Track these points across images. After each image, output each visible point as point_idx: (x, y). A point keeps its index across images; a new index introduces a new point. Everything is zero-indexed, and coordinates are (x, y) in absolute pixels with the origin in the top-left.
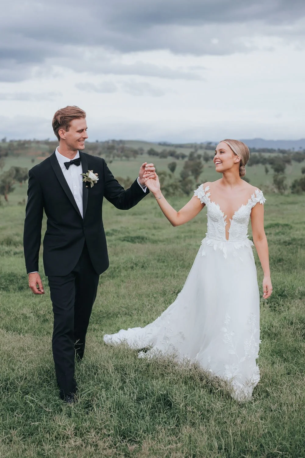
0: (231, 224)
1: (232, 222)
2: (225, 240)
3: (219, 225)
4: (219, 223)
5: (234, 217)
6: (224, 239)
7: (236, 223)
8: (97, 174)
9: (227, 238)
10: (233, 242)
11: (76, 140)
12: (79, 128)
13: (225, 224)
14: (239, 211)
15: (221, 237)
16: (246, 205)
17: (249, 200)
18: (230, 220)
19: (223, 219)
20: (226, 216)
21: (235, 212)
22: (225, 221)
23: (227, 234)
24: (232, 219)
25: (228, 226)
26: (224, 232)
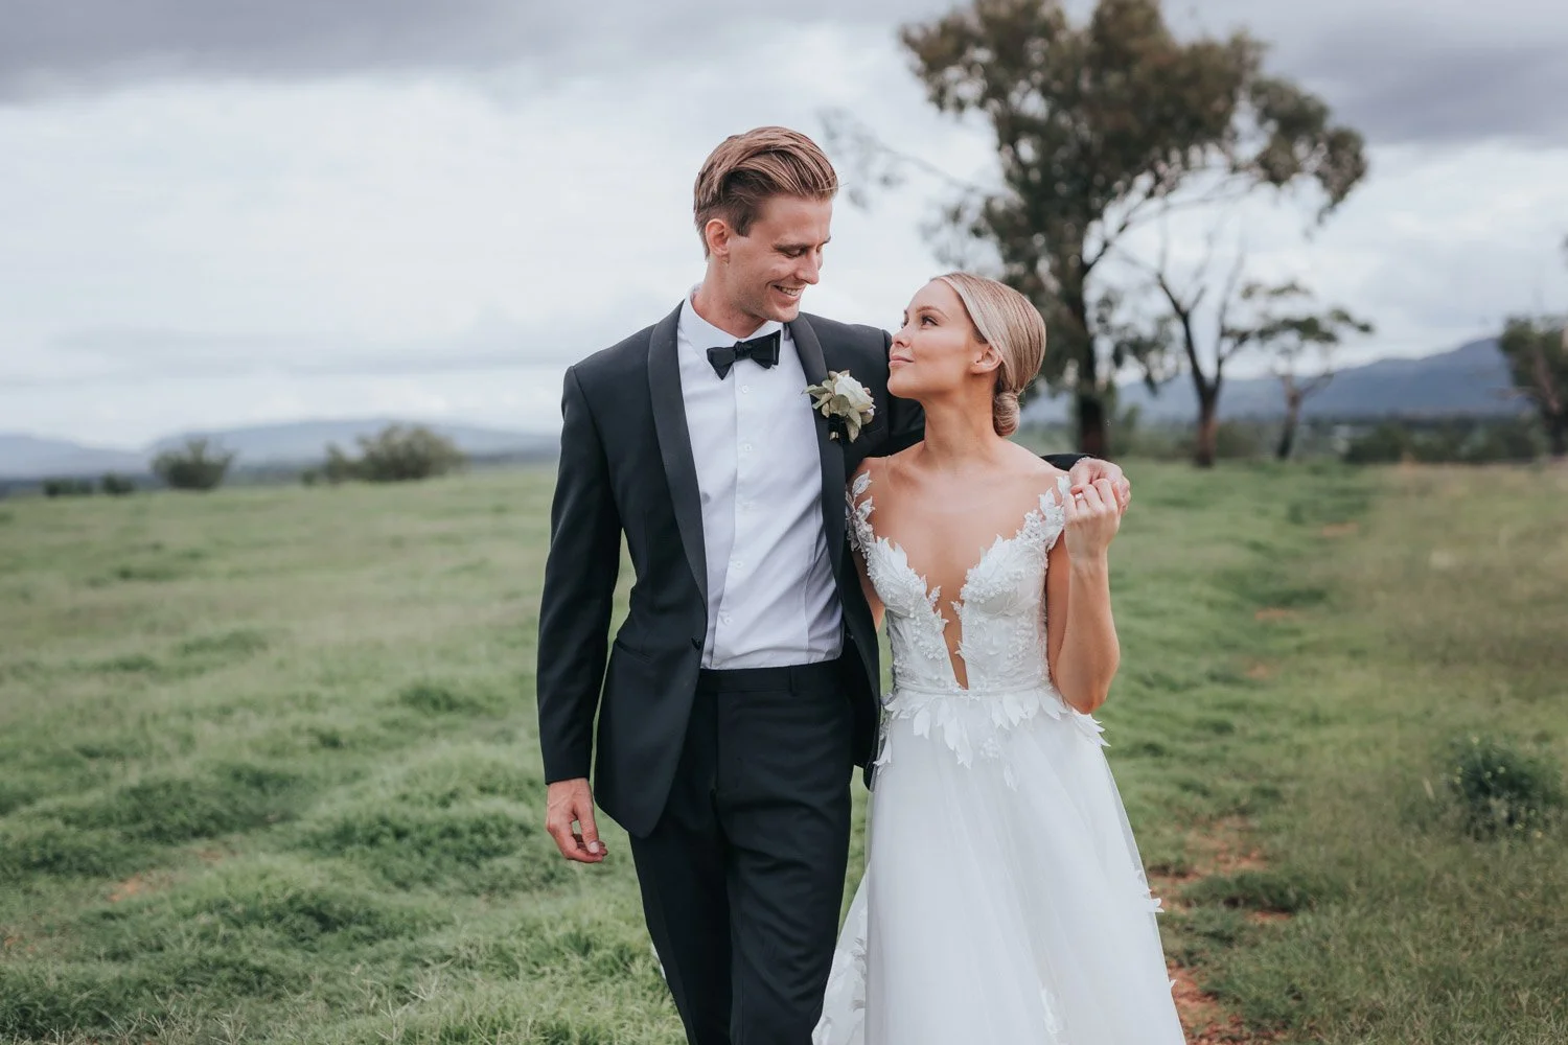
0: (963, 624)
1: (965, 614)
2: (956, 687)
3: (919, 632)
4: (914, 623)
5: (967, 591)
6: (950, 684)
7: (982, 619)
8: (867, 389)
9: (962, 680)
10: (988, 694)
11: (766, 278)
12: (792, 238)
13: (939, 624)
14: (982, 566)
15: (936, 678)
16: (1013, 536)
17: (1031, 515)
18: (956, 605)
19: (929, 607)
20: (935, 593)
21: (969, 571)
22: (935, 611)
23: (959, 664)
24: (962, 602)
25: (953, 631)
26: (946, 655)
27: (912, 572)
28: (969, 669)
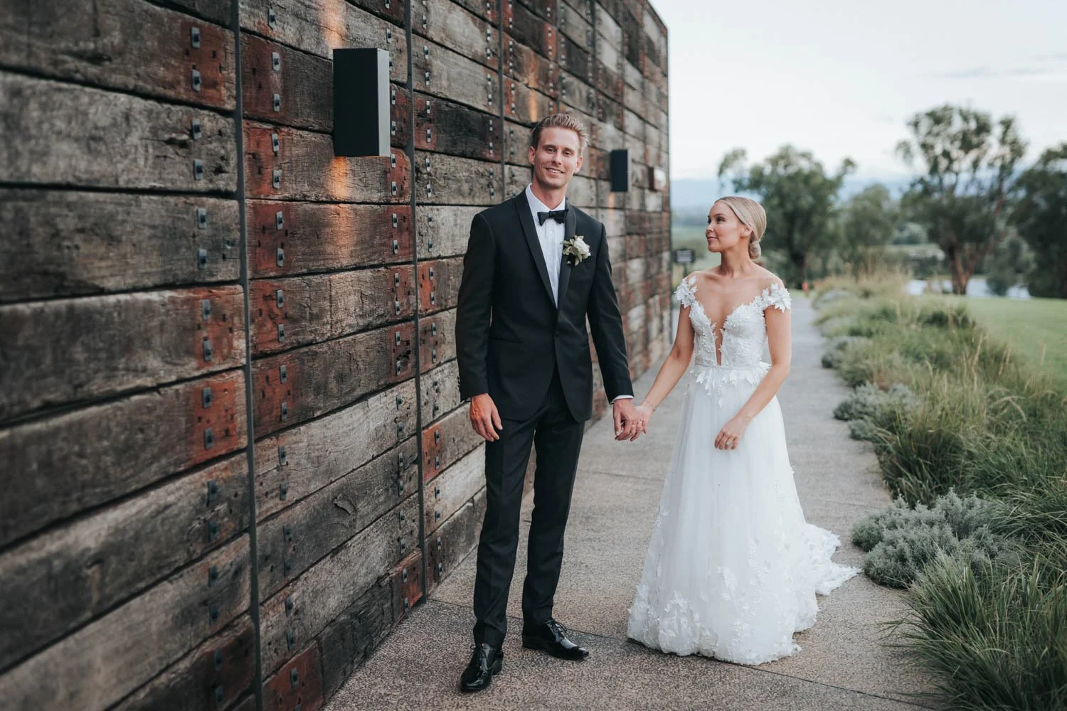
0: (724, 338)
1: (725, 334)
2: (716, 365)
3: (705, 342)
4: (704, 337)
5: (727, 325)
6: (715, 363)
7: (731, 336)
9: (719, 362)
10: (728, 369)
13: (714, 338)
14: (734, 315)
15: (709, 360)
16: (748, 304)
17: (757, 298)
18: (722, 331)
19: (710, 331)
20: (714, 325)
21: (729, 317)
22: (713, 332)
23: (719, 354)
24: (724, 329)
25: (719, 341)
26: (715, 351)
27: (705, 316)
28: (723, 356)
